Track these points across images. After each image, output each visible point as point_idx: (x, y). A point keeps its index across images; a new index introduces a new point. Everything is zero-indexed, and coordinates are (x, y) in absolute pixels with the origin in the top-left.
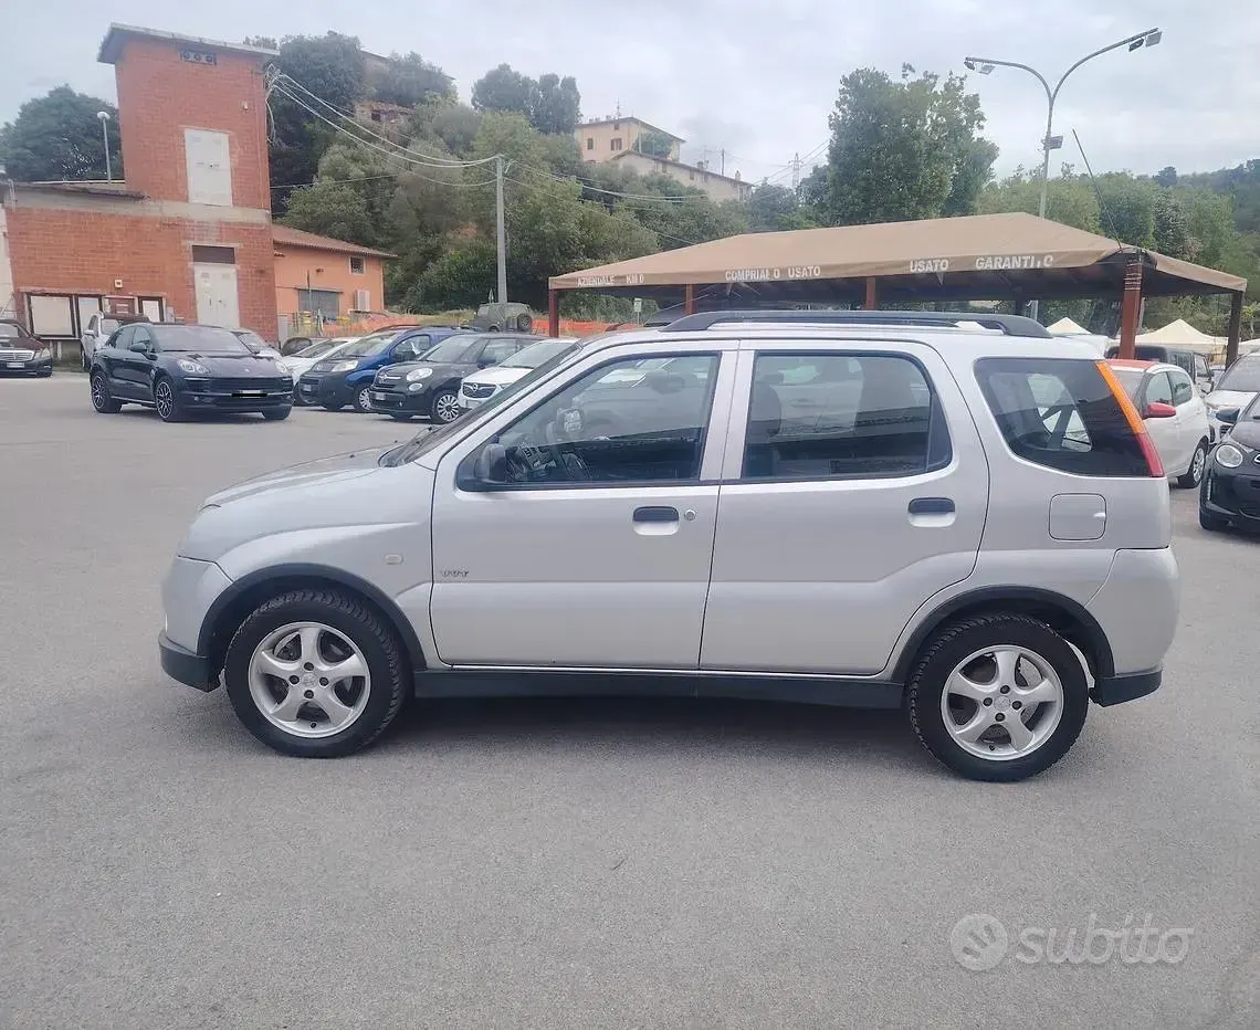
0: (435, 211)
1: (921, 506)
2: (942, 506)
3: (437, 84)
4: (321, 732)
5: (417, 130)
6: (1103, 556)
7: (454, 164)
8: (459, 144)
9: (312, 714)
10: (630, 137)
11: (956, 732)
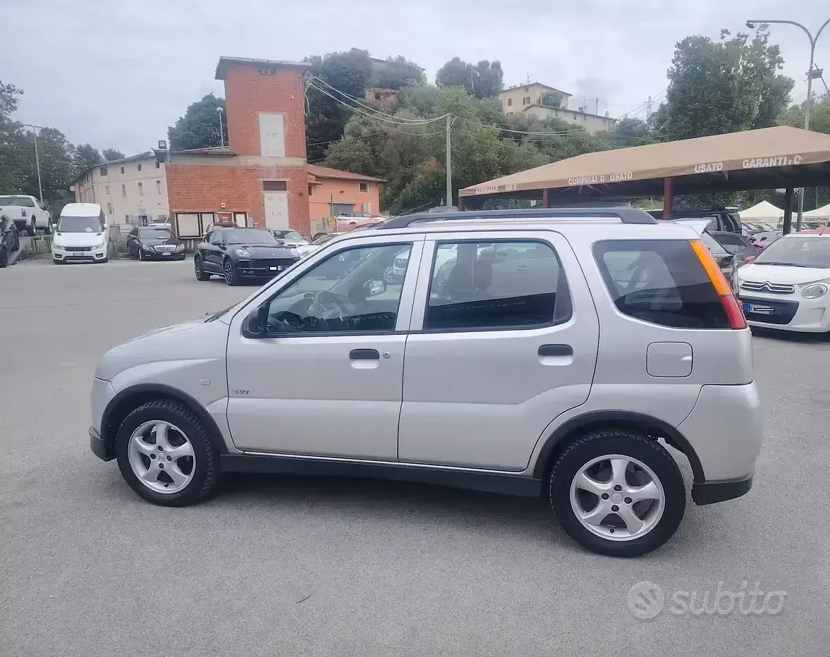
0: (411, 152)
1: (548, 350)
2: (564, 350)
3: (414, 73)
4: (171, 490)
5: (401, 104)
6: (690, 389)
7: (422, 121)
8: (424, 109)
9: (164, 478)
10: (536, 96)
11: (583, 517)
